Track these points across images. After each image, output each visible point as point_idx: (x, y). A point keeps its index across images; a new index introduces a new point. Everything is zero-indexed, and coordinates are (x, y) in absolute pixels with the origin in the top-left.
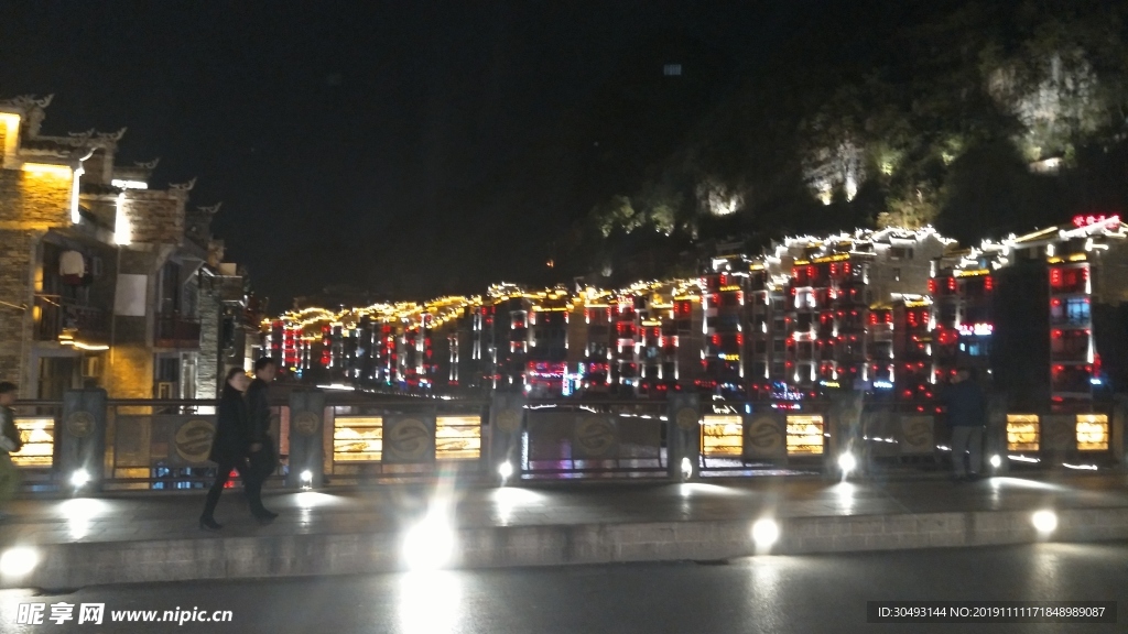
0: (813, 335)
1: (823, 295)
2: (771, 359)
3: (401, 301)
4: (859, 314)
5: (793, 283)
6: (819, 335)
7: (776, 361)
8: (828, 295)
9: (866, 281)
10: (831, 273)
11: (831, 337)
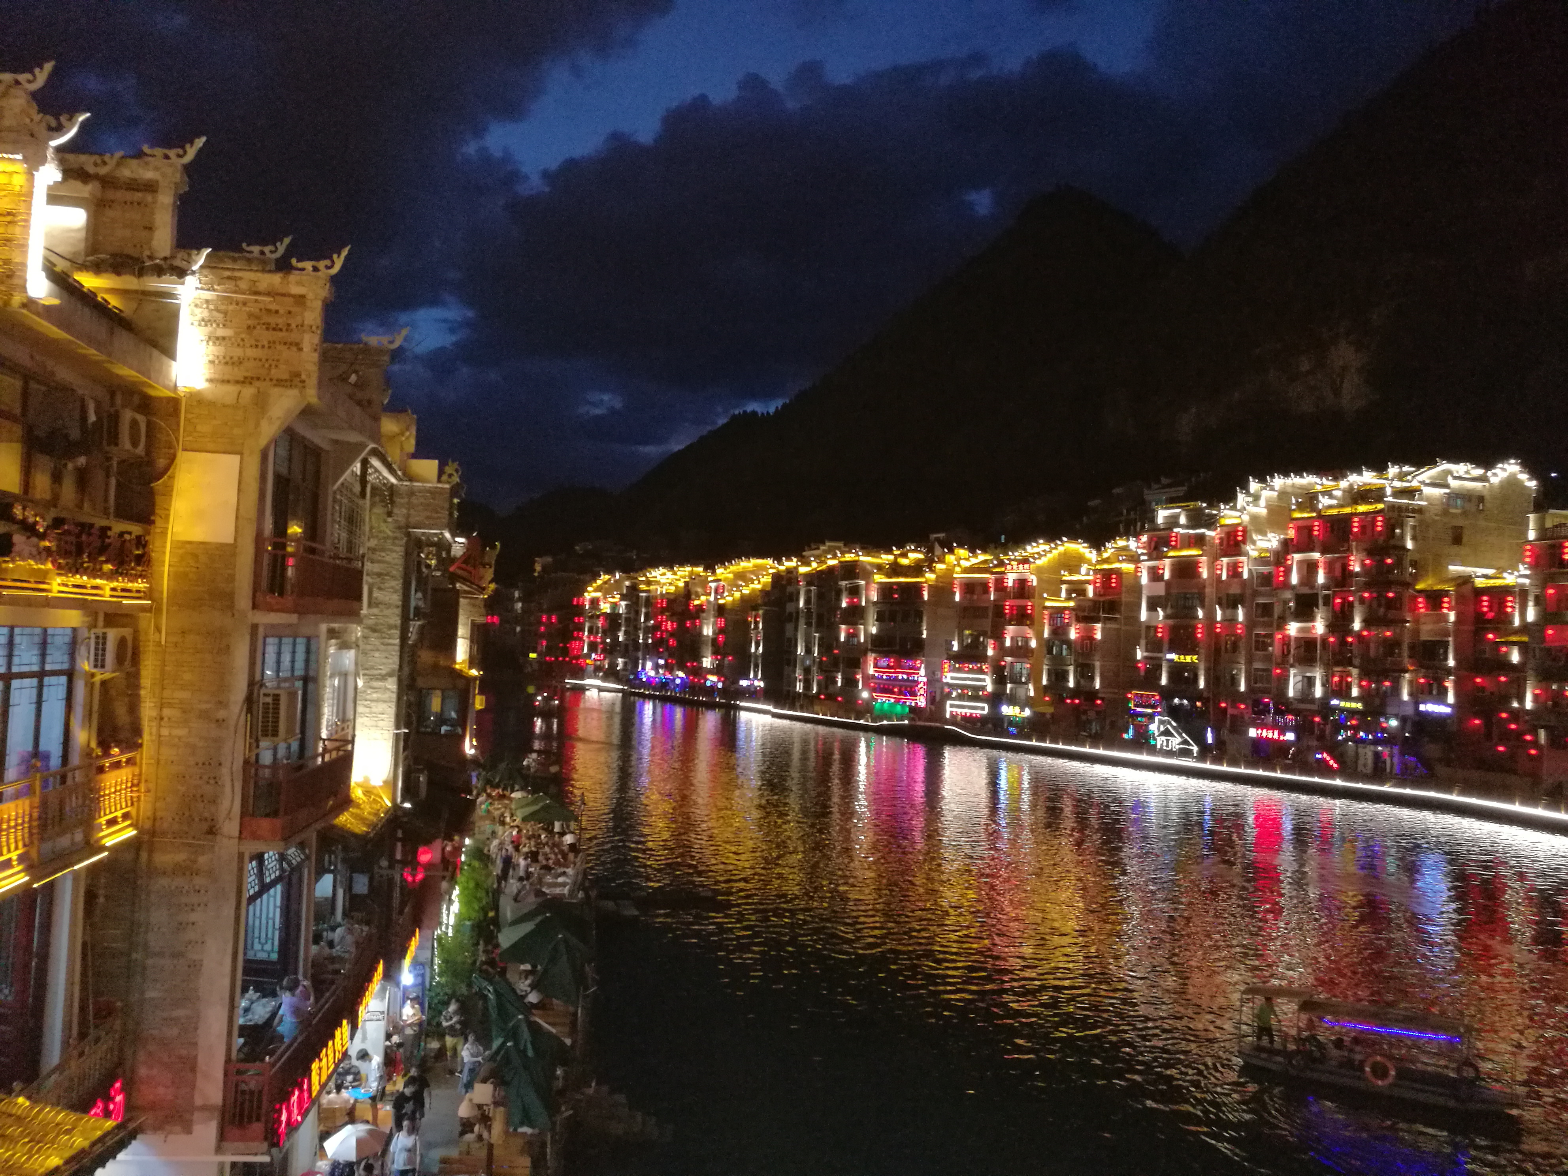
0: (1319, 627)
1: (1338, 567)
2: (1249, 662)
3: (682, 564)
4: (1398, 598)
5: (1287, 547)
6: (1331, 627)
7: (1257, 665)
8: (1345, 567)
9: (1410, 545)
10: (1351, 531)
11: (1349, 631)
